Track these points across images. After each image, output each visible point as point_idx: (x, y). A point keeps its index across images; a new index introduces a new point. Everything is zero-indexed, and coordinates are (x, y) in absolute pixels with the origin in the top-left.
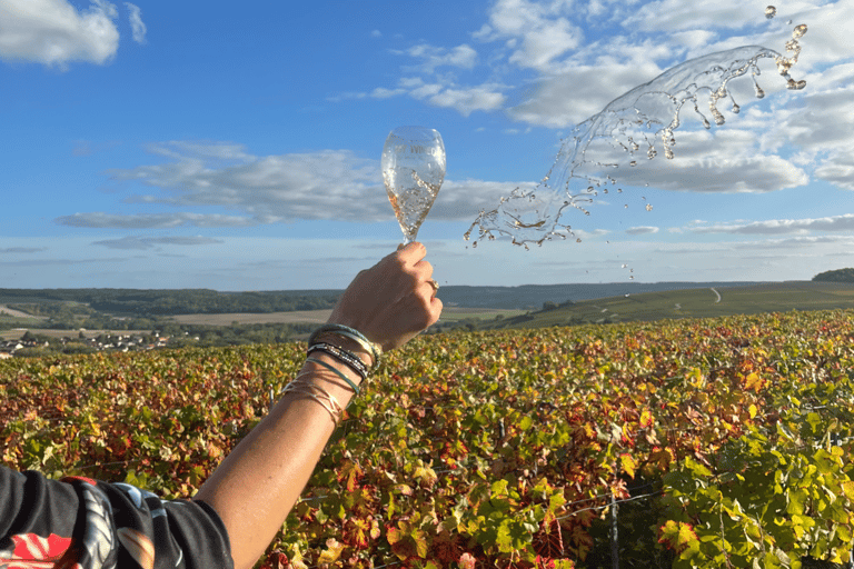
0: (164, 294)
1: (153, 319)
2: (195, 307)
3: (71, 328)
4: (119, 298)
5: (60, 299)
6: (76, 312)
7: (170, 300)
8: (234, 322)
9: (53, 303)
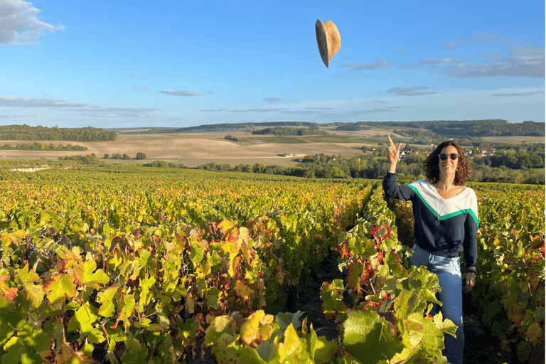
0: (474, 123)
1: (469, 139)
2: (494, 132)
3: (426, 144)
4: (448, 126)
5: (418, 127)
6: (426, 135)
7: (479, 127)
8: (523, 142)
9: (414, 129)
